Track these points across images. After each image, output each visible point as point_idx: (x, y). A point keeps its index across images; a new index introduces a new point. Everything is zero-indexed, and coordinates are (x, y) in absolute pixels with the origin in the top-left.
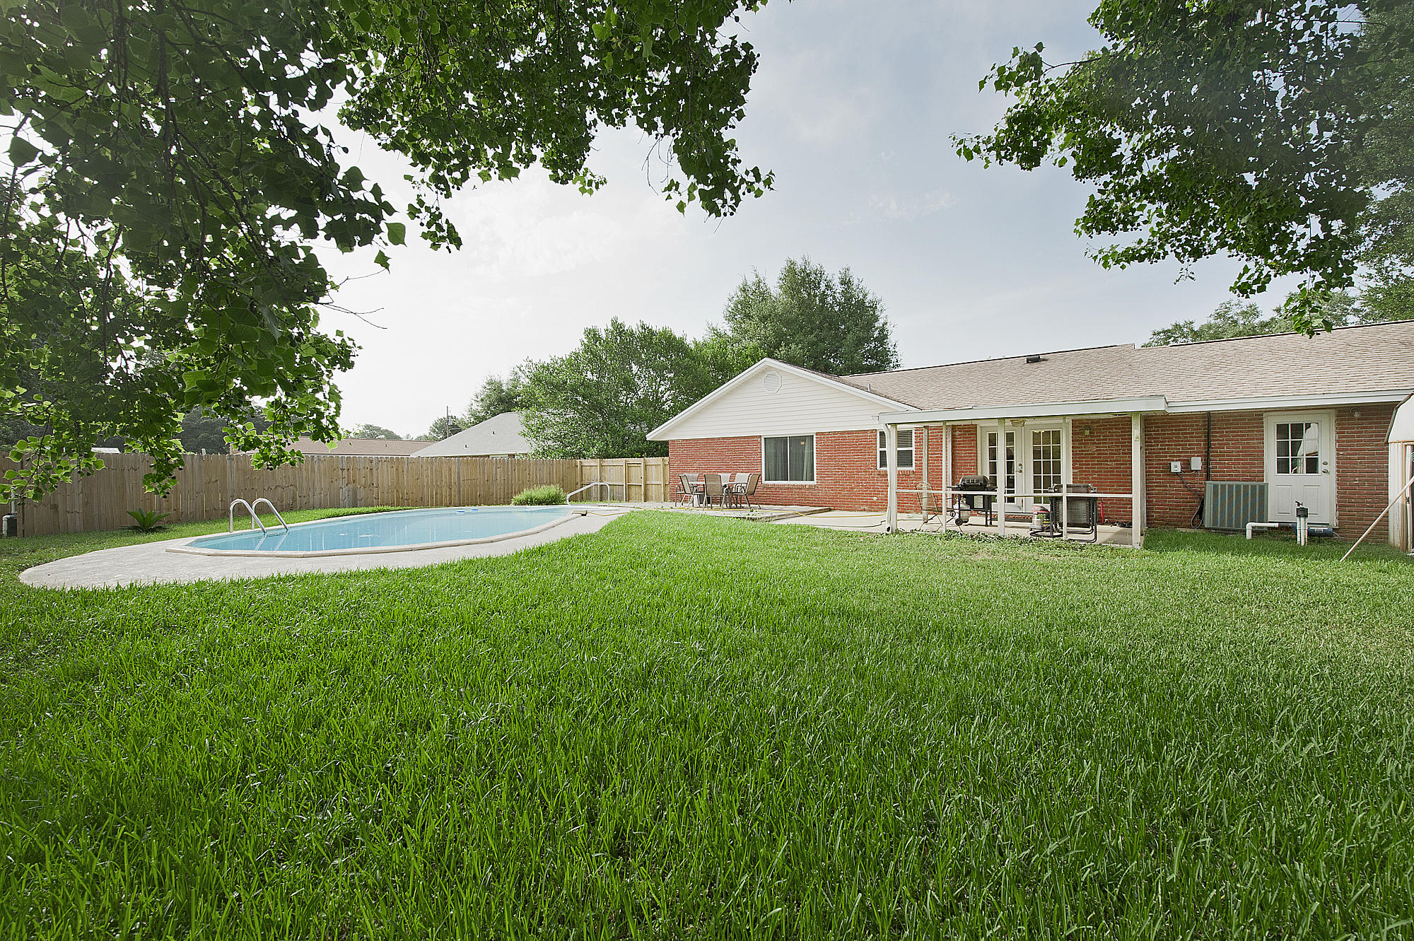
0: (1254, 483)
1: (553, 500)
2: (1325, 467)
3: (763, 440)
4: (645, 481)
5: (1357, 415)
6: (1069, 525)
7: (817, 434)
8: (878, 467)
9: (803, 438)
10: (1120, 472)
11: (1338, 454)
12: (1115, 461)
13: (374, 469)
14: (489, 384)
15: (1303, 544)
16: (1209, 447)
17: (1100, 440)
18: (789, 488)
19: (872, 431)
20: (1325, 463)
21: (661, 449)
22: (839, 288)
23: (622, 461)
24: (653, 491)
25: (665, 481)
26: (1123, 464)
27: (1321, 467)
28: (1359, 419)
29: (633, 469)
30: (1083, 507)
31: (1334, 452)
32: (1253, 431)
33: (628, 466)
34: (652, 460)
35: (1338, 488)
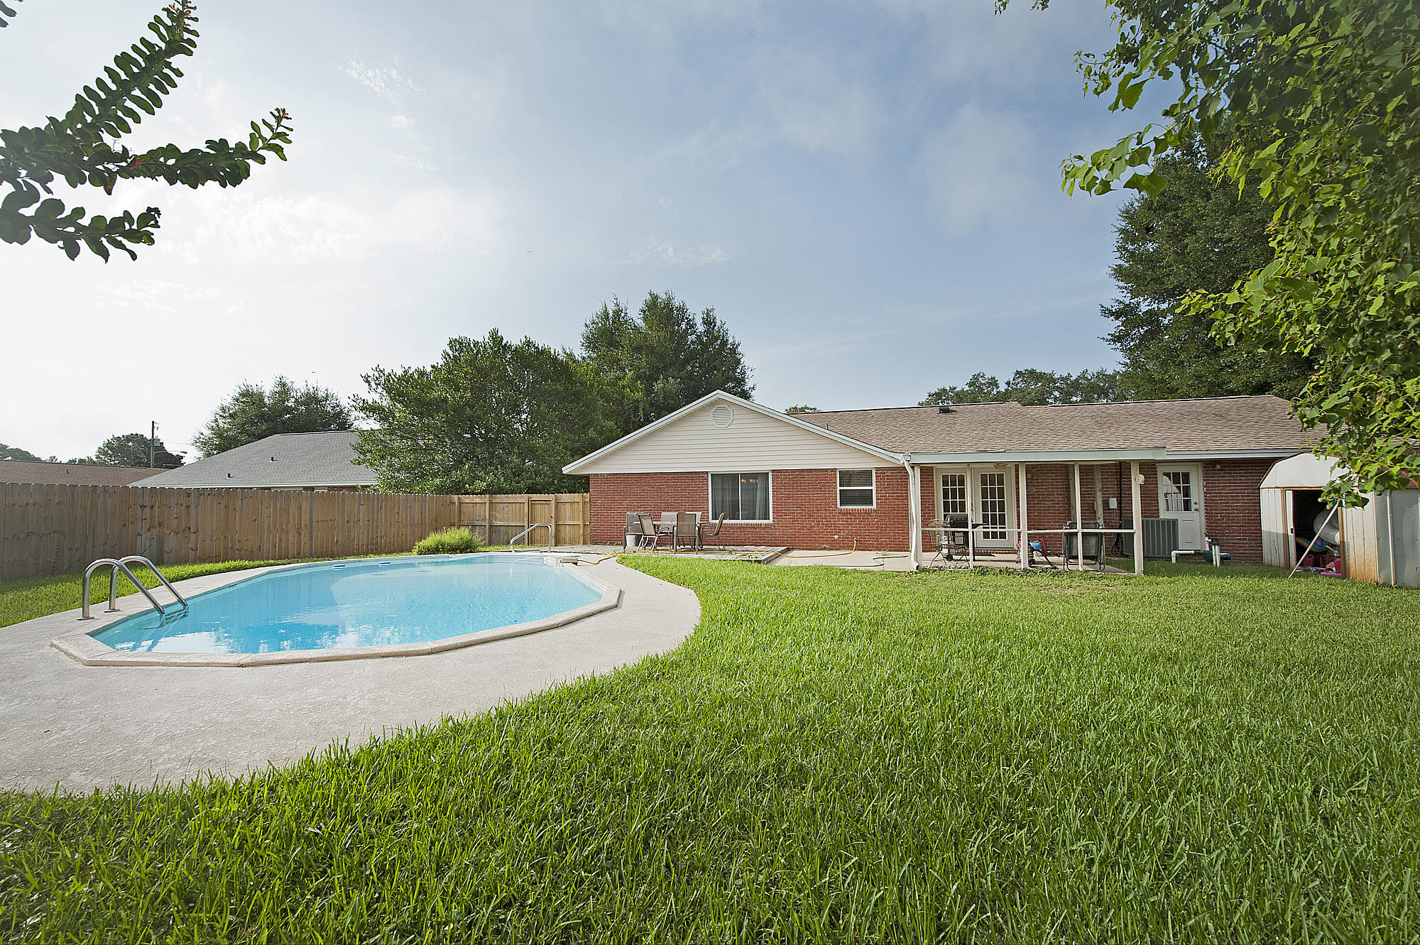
0: (1152, 519)
1: (466, 547)
2: (1196, 506)
3: (710, 476)
4: (556, 522)
5: (1218, 467)
6: (1085, 558)
7: (773, 471)
8: (839, 506)
9: (755, 475)
10: (1055, 510)
11: (1205, 496)
12: (1050, 501)
13: (192, 507)
14: (243, 395)
15: (1218, 565)
16: (1121, 490)
17: (1038, 482)
18: (741, 527)
19: (833, 470)
20: (1196, 503)
21: (581, 484)
22: (701, 328)
23: (524, 498)
24: (566, 533)
25: (584, 521)
26: (1057, 504)
27: (1193, 507)
28: (1218, 470)
29: (538, 507)
30: (1093, 541)
31: (1202, 495)
32: (1150, 478)
33: (532, 504)
34: (566, 497)
35: (1207, 522)
